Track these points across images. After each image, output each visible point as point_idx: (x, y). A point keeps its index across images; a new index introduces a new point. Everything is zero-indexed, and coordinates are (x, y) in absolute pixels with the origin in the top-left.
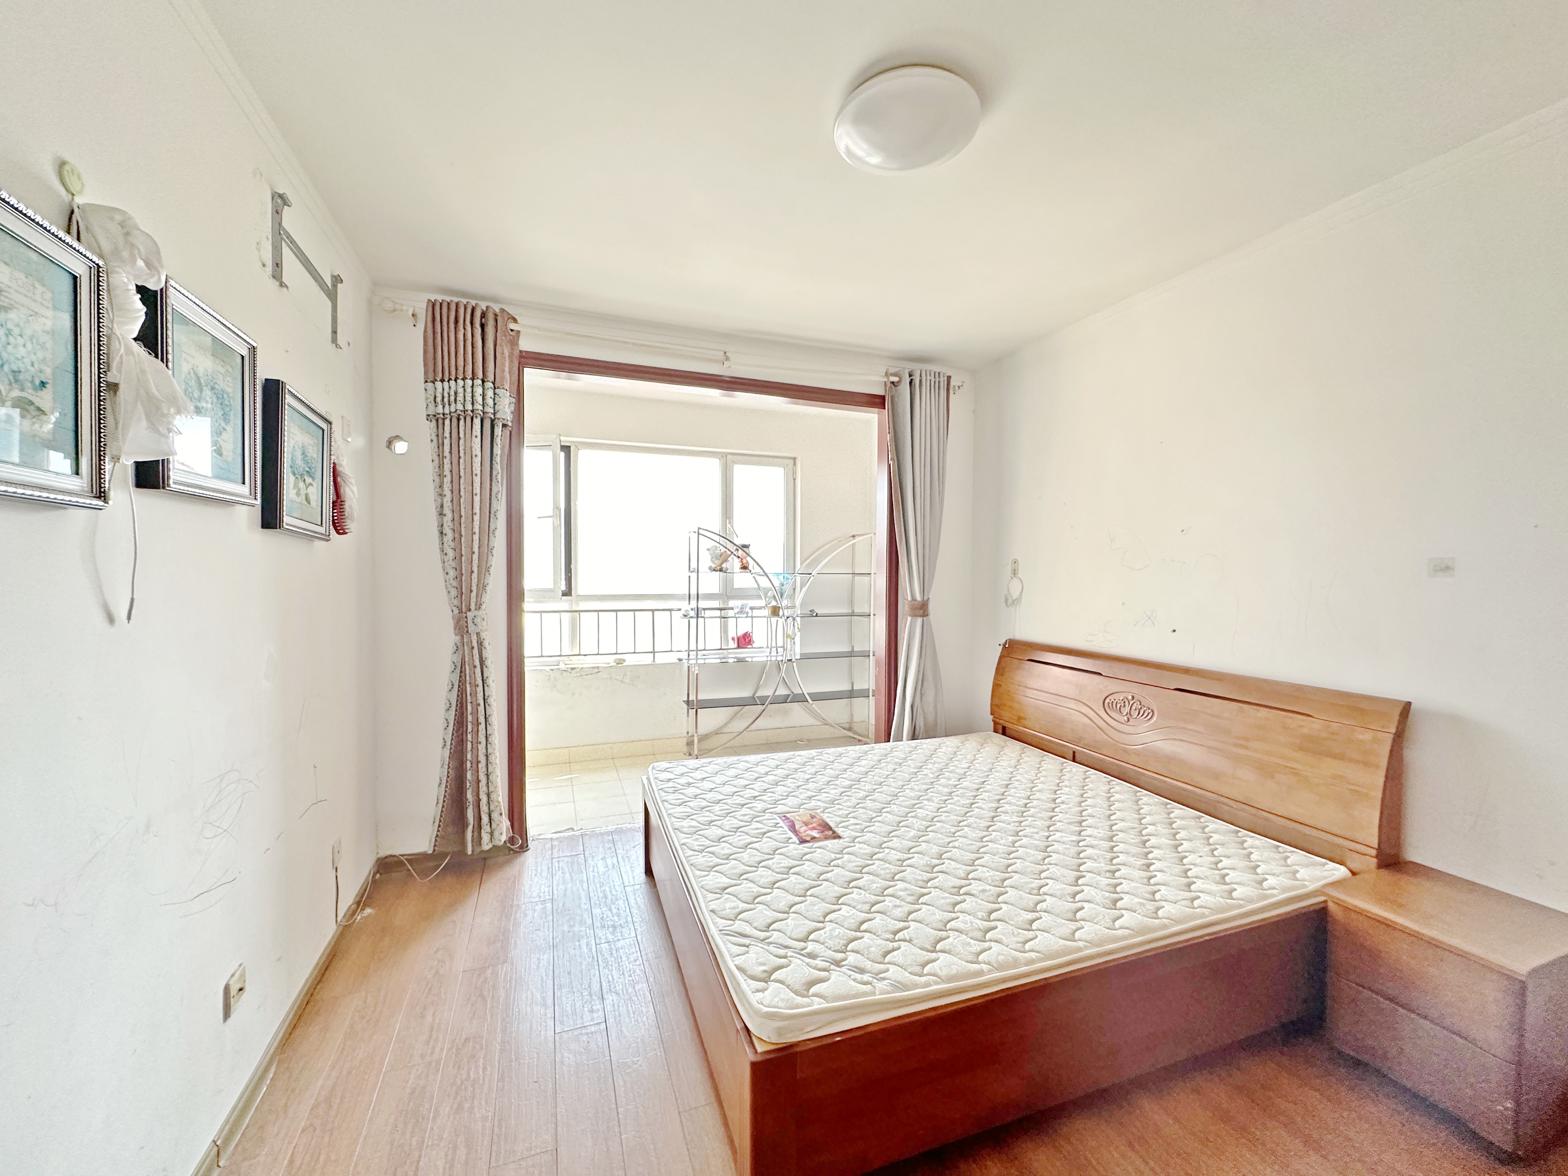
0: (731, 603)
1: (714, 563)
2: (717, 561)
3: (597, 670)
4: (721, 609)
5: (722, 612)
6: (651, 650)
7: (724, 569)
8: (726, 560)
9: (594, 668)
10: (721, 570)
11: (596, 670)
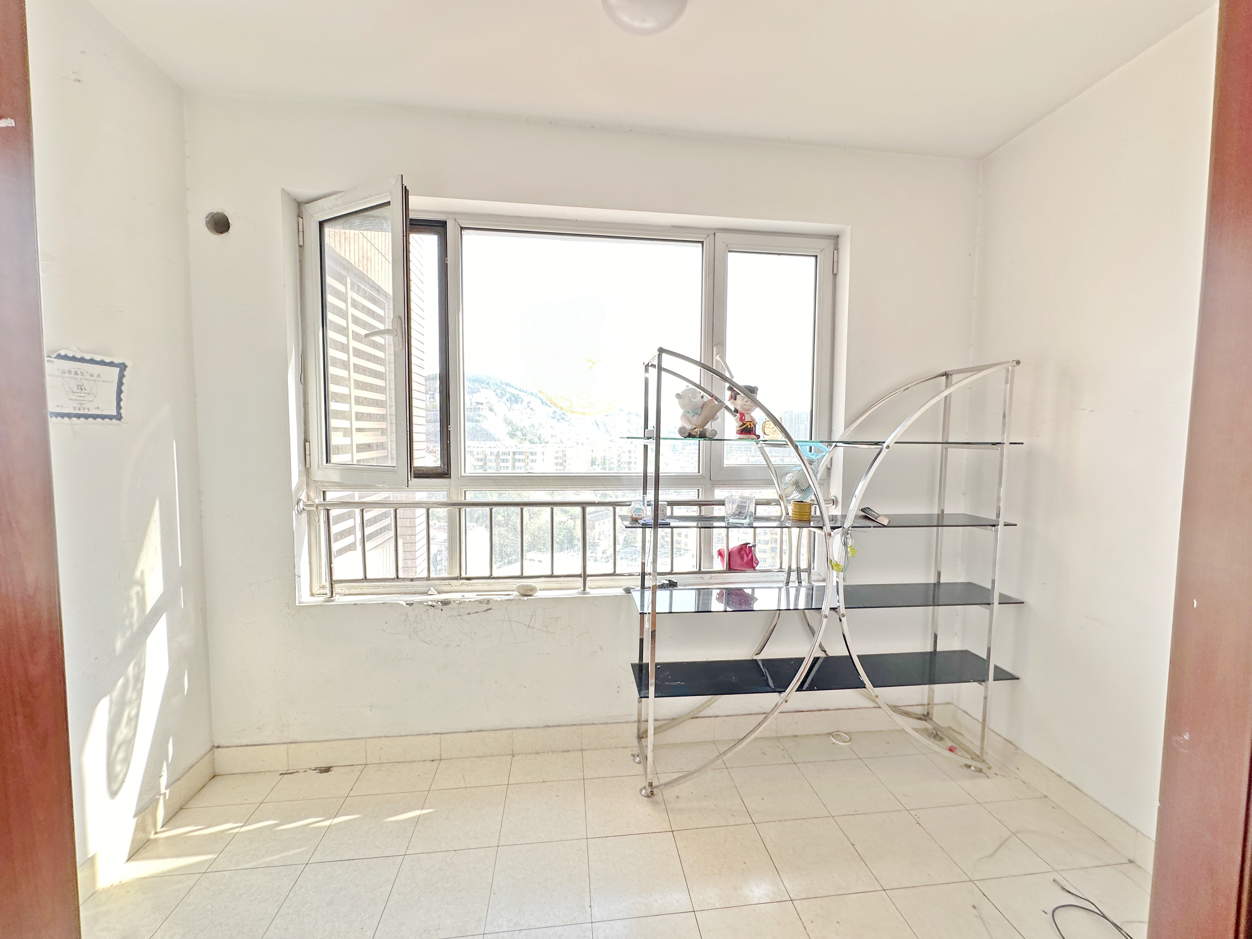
0: (719, 494)
1: (690, 422)
2: (695, 418)
3: (486, 605)
4: (700, 504)
5: (703, 508)
6: (579, 571)
7: (708, 435)
8: (712, 417)
9: (481, 602)
10: (702, 436)
11: (485, 607)
